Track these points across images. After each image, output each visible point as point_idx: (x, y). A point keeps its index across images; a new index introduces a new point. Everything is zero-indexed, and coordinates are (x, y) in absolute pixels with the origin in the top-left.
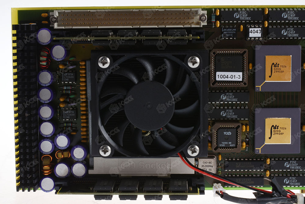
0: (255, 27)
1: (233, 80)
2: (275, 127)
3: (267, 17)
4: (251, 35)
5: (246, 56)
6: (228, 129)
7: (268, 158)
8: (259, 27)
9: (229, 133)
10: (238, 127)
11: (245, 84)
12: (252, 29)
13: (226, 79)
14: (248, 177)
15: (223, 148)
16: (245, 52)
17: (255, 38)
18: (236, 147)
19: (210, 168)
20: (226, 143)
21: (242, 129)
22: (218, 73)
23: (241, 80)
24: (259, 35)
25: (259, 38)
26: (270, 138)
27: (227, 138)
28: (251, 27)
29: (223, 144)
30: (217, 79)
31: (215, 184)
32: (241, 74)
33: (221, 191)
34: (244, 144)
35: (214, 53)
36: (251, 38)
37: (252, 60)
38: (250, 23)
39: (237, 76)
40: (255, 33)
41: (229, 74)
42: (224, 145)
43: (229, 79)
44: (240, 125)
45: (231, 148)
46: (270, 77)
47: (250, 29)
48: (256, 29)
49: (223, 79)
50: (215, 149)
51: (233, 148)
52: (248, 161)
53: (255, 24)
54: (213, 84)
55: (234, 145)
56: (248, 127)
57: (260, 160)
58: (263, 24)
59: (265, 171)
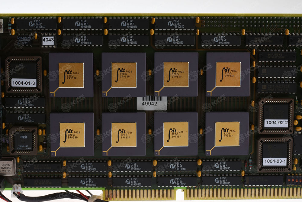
0: (48, 36)
1: (28, 86)
2: (70, 131)
3: (60, 26)
4: (44, 43)
5: (40, 64)
6: (24, 133)
7: (64, 161)
8: (52, 36)
9: (25, 137)
10: (33, 131)
11: (39, 90)
12: (46, 38)
13: (21, 86)
14: (47, 178)
15: (19, 150)
16: (38, 59)
17: (48, 46)
18: (32, 150)
19: (9, 170)
20: (23, 146)
21: (38, 133)
22: (13, 80)
23: (35, 86)
24: (52, 43)
25: (52, 46)
26: (64, 142)
27: (24, 142)
28: (44, 36)
29: (20, 147)
30: (13, 85)
31: (15, 185)
32: (35, 80)
33: (18, 193)
34: (41, 147)
35: (9, 61)
36: (44, 46)
37: (46, 67)
38: (44, 32)
39: (32, 83)
40: (48, 41)
41: (24, 80)
42: (21, 149)
43: (24, 86)
44: (36, 129)
45: (27, 150)
46: (63, 83)
47: (43, 38)
48: (49, 38)
49: (18, 86)
50: (13, 152)
51: (29, 150)
52: (46, 163)
53: (48, 32)
54: (9, 90)
55: (30, 148)
56: (44, 131)
57: (57, 162)
58: (57, 32)
59: (62, 172)
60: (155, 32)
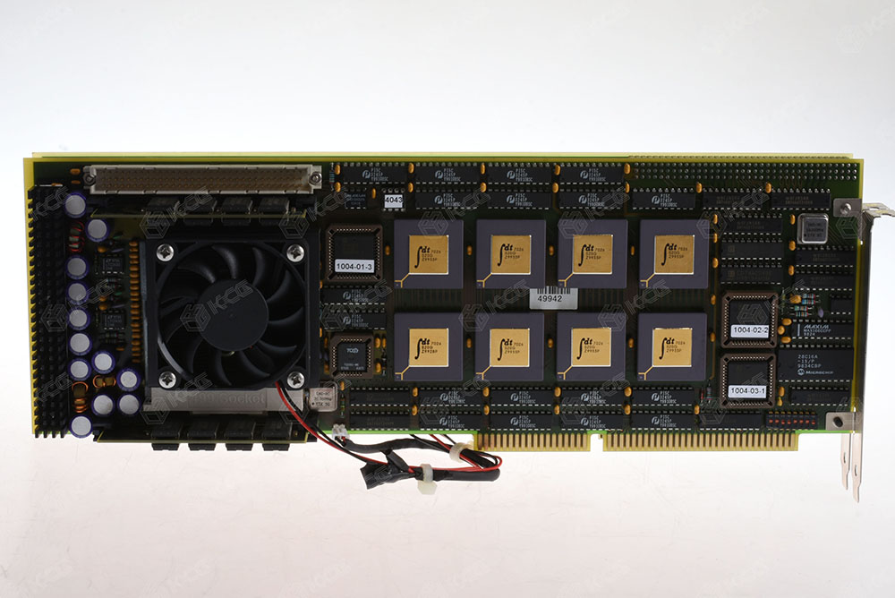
0: (394, 193)
1: (361, 271)
2: (425, 342)
3: (412, 178)
4: (387, 205)
5: (379, 237)
6: (353, 344)
7: (414, 388)
8: (399, 193)
9: (355, 350)
10: (370, 340)
11: (378, 277)
12: (390, 196)
13: (350, 270)
14: (386, 415)
15: (346, 371)
16: (378, 230)
17: (393, 209)
18: (366, 371)
19: (327, 401)
20: (351, 365)
21: (375, 344)
22: (337, 261)
23: (372, 271)
24: (399, 205)
25: (400, 209)
26: (416, 358)
27: (353, 358)
28: (387, 193)
29: (347, 366)
30: (337, 270)
31: (335, 426)
32: (372, 262)
33: (343, 437)
34: (379, 366)
35: (332, 232)
36: (387, 209)
37: (389, 242)
38: (387, 186)
39: (367, 266)
40: (394, 202)
41: (355, 262)
42: (347, 368)
43: (355, 270)
44: (372, 338)
45: (358, 372)
46: (416, 267)
47: (386, 196)
48: (394, 197)
49: (345, 270)
50: (335, 374)
51: (361, 372)
52: (386, 391)
53: (393, 187)
54: (331, 277)
55: (363, 368)
56: (384, 341)
57: (402, 390)
58: (406, 187)
59: (412, 406)
60: (560, 187)
